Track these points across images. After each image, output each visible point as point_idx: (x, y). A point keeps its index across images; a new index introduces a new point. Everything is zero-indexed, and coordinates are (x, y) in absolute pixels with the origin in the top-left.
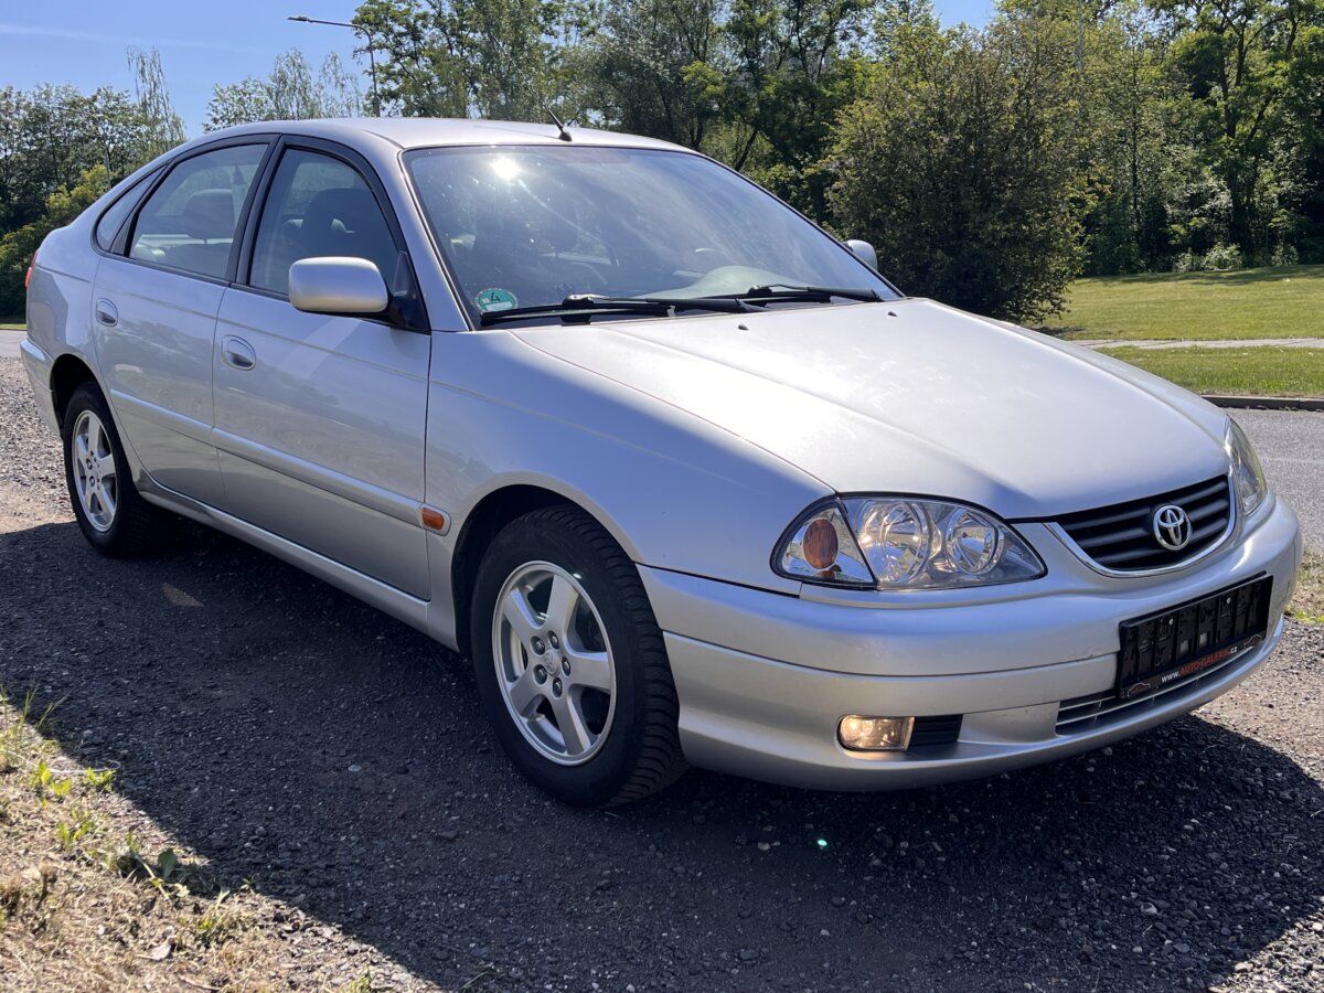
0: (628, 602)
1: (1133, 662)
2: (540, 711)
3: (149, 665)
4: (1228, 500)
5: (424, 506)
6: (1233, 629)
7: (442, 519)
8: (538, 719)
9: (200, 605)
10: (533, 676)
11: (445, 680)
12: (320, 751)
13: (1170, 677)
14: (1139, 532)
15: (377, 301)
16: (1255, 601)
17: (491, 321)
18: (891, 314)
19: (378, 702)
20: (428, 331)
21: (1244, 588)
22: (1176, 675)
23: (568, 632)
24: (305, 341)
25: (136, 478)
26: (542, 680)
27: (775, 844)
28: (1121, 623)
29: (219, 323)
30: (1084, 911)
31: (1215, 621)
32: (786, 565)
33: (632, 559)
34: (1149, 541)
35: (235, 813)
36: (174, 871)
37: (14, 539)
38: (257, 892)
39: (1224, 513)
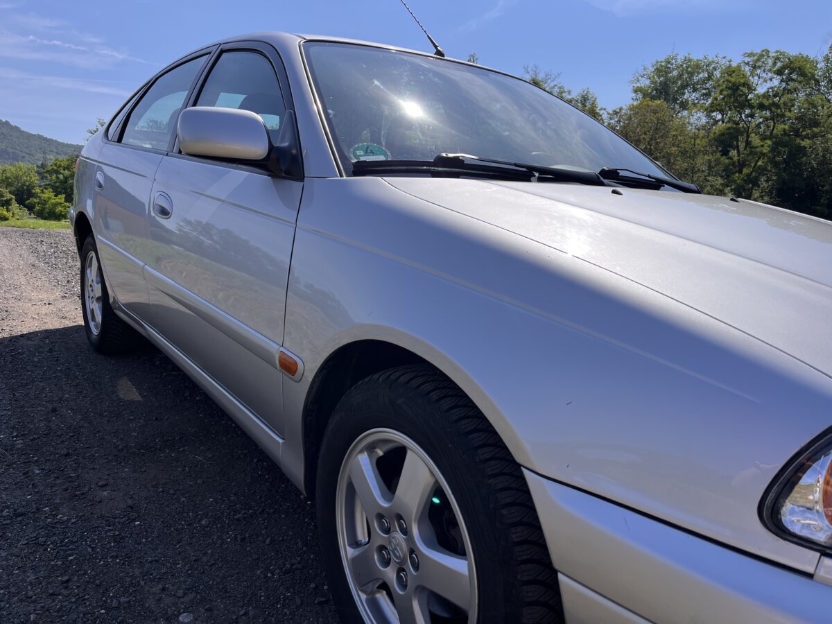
2: (380, 588)
5: (282, 349)
7: (296, 364)
8: (378, 596)
10: (376, 557)
15: (258, 150)
17: (362, 169)
20: (301, 177)
23: (420, 521)
25: (111, 300)
26: (386, 563)
29: (155, 183)
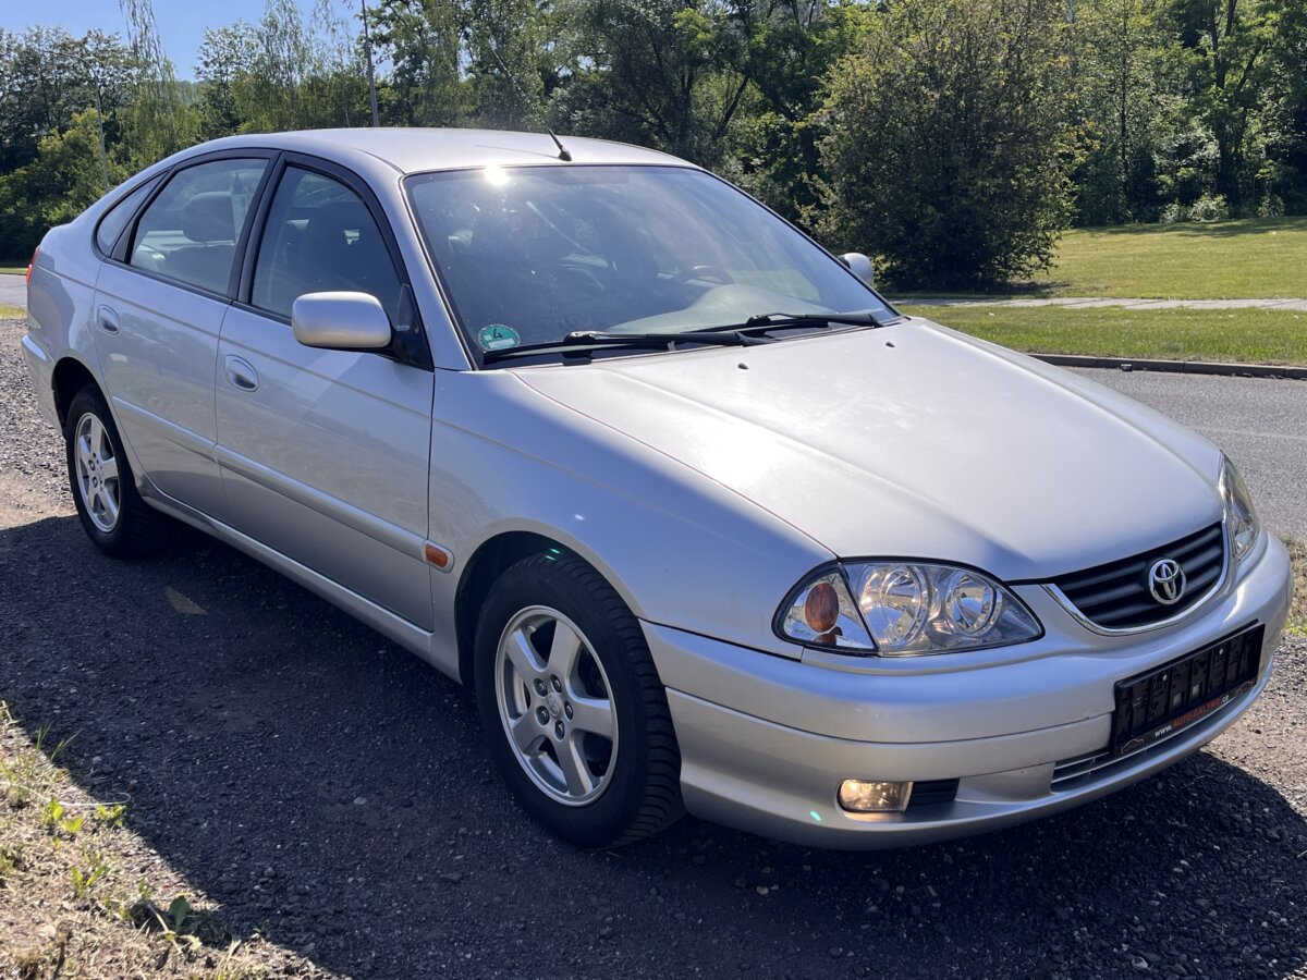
0: (631, 654)
1: (1128, 719)
2: (542, 748)
3: (155, 682)
4: (1222, 547)
5: (427, 542)
6: (1225, 678)
7: (445, 556)
8: (540, 757)
9: (203, 612)
10: (536, 717)
11: (446, 701)
12: (326, 781)
13: (1163, 731)
14: (1133, 588)
15: (380, 334)
16: (1247, 649)
17: (494, 360)
18: (889, 345)
19: (382, 726)
20: (431, 368)
21: (1237, 638)
22: (1169, 728)
23: (571, 677)
24: (309, 368)
25: (138, 484)
26: (545, 721)
27: (773, 888)
28: (1115, 684)
29: (221, 342)
30: (1077, 966)
31: (1207, 672)
32: (788, 629)
33: (636, 613)
34: (1145, 596)
35: (244, 852)
36: (186, 919)
37: (19, 534)
38: (267, 941)
39: (1218, 561)
